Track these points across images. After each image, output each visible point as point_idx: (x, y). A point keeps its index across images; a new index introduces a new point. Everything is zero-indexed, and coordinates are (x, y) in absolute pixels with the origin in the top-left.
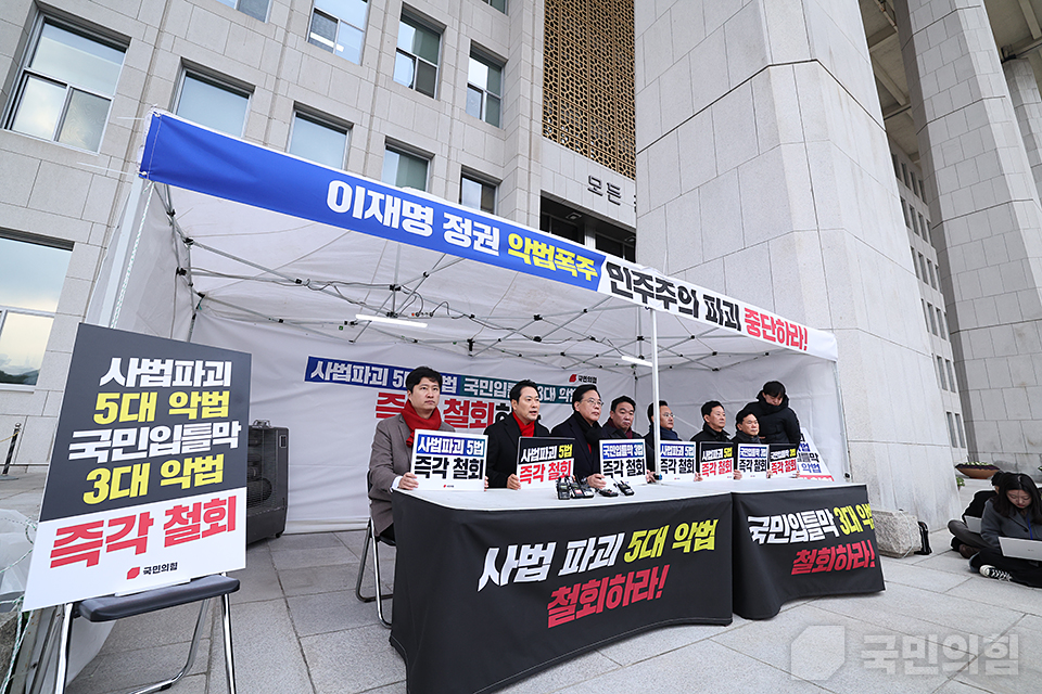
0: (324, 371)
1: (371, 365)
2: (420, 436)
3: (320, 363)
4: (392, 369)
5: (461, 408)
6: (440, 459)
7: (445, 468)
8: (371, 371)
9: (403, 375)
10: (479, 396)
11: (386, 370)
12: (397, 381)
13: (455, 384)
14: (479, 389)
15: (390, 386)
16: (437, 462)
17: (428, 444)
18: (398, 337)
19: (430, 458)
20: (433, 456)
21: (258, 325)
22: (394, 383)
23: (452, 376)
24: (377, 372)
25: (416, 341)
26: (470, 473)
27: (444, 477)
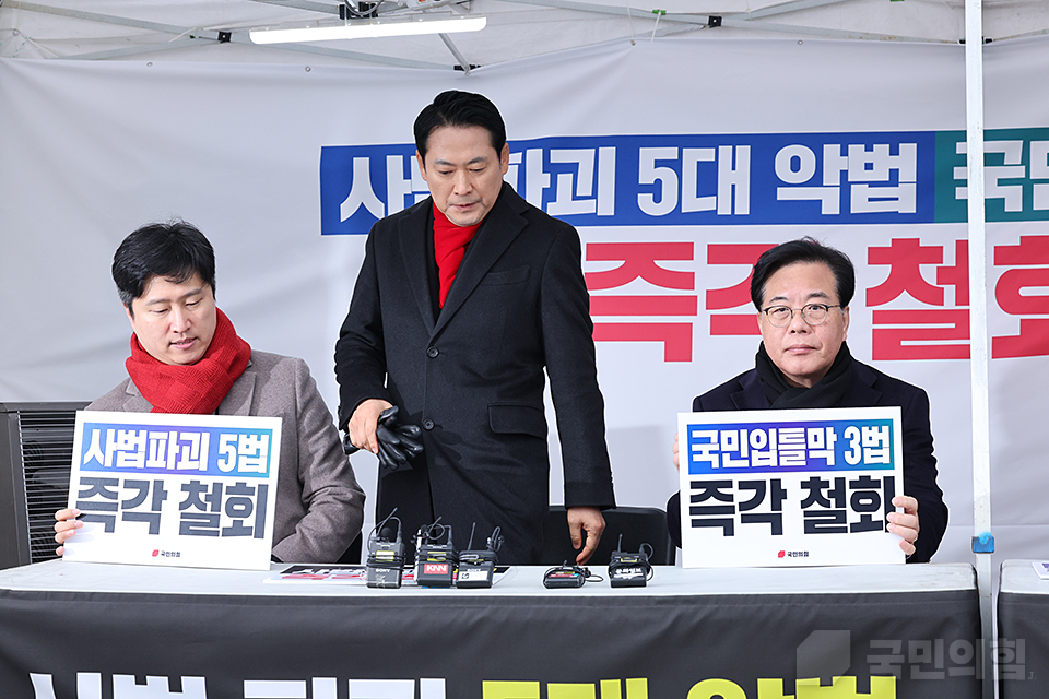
0: (380, 187)
1: (548, 144)
2: (89, 427)
3: (361, 165)
4: (628, 149)
5: (944, 275)
6: (143, 486)
7: (157, 506)
8: (548, 166)
9: (676, 165)
10: (1029, 213)
11: (608, 155)
12: (656, 189)
13: (909, 172)
14: (1027, 185)
15: (628, 212)
16: (134, 493)
17: (111, 447)
18: (638, 17)
19: (115, 482)
20: (122, 477)
21: (162, 65)
22: (645, 202)
23: (894, 140)
24: (572, 168)
25: (715, 21)
26: (226, 521)
27: (154, 530)
